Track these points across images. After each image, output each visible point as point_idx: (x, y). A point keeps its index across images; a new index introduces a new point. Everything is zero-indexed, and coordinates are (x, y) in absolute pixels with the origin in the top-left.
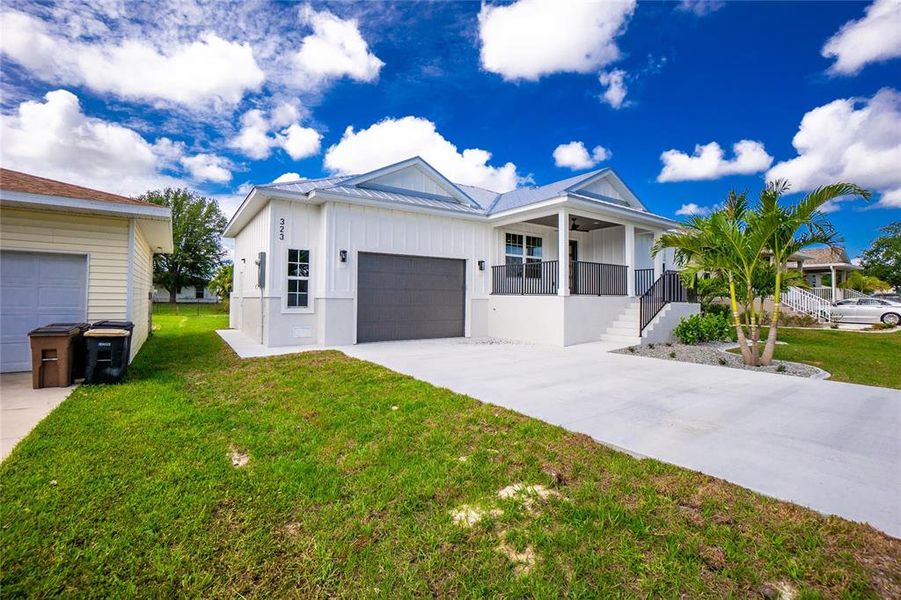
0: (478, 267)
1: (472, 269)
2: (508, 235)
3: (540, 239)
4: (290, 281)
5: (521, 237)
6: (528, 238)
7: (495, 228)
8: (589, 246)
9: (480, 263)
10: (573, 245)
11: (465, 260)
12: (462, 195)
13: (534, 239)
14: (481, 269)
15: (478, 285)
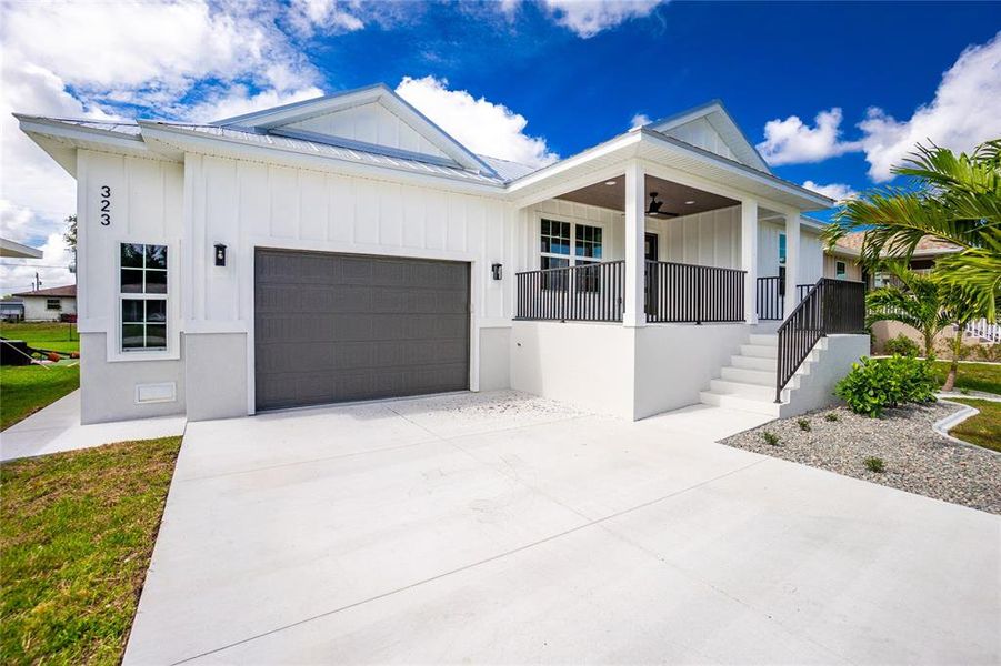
0: (490, 274)
1: (481, 279)
2: (545, 224)
3: (598, 231)
4: (126, 303)
5: (567, 226)
6: (579, 228)
7: (523, 209)
8: (677, 242)
9: (496, 268)
10: (651, 241)
11: (469, 264)
12: (465, 154)
13: (589, 229)
14: (497, 277)
15: (491, 305)
